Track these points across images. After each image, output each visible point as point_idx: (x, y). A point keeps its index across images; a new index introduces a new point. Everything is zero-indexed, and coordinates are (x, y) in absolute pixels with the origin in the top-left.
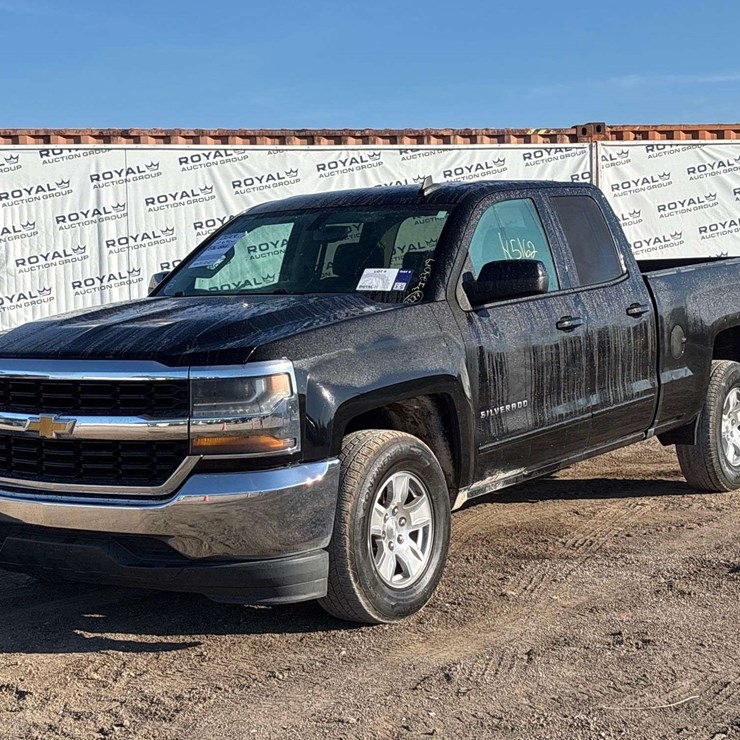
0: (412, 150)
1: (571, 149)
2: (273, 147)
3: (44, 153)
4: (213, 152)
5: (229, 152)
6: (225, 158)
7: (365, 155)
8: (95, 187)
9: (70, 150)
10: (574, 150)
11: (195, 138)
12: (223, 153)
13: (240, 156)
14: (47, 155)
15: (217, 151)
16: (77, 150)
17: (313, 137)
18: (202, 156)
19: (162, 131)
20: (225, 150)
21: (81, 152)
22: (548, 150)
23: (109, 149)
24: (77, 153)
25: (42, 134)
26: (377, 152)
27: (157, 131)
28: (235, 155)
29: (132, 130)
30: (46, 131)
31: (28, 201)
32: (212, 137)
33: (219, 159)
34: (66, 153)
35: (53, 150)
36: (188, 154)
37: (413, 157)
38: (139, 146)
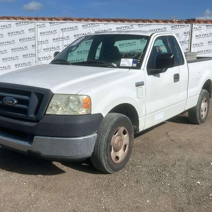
0: (141, 24)
1: (185, 25)
2: (106, 23)
3: (50, 23)
4: (91, 24)
5: (95, 24)
6: (94, 25)
7: (129, 25)
8: (62, 32)
9: (57, 22)
10: (185, 26)
11: (87, 20)
12: (93, 24)
13: (97, 25)
14: (51, 24)
15: (92, 23)
16: (58, 22)
17: (116, 20)
18: (88, 25)
19: (79, 18)
20: (94, 23)
21: (59, 23)
22: (178, 26)
23: (66, 23)
24: (58, 23)
25: (50, 18)
26: (132, 25)
27: (77, 18)
28: (96, 25)
29: (72, 18)
30: (51, 18)
31: (47, 35)
32: (91, 20)
33: (92, 26)
34: (56, 23)
35: (53, 22)
36: (85, 24)
37: (141, 26)
38: (73, 22)
